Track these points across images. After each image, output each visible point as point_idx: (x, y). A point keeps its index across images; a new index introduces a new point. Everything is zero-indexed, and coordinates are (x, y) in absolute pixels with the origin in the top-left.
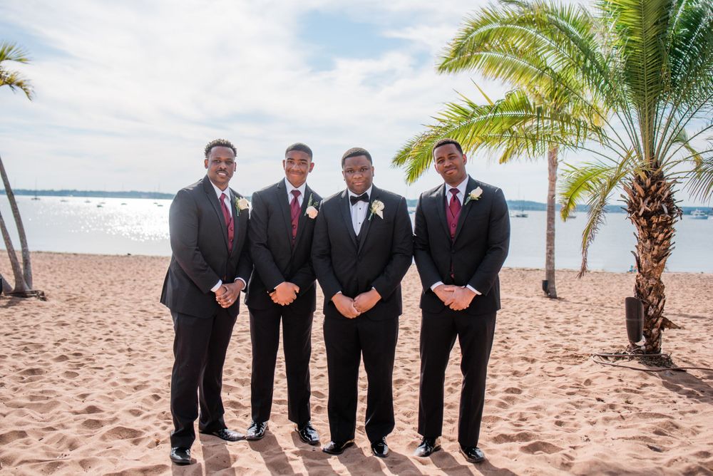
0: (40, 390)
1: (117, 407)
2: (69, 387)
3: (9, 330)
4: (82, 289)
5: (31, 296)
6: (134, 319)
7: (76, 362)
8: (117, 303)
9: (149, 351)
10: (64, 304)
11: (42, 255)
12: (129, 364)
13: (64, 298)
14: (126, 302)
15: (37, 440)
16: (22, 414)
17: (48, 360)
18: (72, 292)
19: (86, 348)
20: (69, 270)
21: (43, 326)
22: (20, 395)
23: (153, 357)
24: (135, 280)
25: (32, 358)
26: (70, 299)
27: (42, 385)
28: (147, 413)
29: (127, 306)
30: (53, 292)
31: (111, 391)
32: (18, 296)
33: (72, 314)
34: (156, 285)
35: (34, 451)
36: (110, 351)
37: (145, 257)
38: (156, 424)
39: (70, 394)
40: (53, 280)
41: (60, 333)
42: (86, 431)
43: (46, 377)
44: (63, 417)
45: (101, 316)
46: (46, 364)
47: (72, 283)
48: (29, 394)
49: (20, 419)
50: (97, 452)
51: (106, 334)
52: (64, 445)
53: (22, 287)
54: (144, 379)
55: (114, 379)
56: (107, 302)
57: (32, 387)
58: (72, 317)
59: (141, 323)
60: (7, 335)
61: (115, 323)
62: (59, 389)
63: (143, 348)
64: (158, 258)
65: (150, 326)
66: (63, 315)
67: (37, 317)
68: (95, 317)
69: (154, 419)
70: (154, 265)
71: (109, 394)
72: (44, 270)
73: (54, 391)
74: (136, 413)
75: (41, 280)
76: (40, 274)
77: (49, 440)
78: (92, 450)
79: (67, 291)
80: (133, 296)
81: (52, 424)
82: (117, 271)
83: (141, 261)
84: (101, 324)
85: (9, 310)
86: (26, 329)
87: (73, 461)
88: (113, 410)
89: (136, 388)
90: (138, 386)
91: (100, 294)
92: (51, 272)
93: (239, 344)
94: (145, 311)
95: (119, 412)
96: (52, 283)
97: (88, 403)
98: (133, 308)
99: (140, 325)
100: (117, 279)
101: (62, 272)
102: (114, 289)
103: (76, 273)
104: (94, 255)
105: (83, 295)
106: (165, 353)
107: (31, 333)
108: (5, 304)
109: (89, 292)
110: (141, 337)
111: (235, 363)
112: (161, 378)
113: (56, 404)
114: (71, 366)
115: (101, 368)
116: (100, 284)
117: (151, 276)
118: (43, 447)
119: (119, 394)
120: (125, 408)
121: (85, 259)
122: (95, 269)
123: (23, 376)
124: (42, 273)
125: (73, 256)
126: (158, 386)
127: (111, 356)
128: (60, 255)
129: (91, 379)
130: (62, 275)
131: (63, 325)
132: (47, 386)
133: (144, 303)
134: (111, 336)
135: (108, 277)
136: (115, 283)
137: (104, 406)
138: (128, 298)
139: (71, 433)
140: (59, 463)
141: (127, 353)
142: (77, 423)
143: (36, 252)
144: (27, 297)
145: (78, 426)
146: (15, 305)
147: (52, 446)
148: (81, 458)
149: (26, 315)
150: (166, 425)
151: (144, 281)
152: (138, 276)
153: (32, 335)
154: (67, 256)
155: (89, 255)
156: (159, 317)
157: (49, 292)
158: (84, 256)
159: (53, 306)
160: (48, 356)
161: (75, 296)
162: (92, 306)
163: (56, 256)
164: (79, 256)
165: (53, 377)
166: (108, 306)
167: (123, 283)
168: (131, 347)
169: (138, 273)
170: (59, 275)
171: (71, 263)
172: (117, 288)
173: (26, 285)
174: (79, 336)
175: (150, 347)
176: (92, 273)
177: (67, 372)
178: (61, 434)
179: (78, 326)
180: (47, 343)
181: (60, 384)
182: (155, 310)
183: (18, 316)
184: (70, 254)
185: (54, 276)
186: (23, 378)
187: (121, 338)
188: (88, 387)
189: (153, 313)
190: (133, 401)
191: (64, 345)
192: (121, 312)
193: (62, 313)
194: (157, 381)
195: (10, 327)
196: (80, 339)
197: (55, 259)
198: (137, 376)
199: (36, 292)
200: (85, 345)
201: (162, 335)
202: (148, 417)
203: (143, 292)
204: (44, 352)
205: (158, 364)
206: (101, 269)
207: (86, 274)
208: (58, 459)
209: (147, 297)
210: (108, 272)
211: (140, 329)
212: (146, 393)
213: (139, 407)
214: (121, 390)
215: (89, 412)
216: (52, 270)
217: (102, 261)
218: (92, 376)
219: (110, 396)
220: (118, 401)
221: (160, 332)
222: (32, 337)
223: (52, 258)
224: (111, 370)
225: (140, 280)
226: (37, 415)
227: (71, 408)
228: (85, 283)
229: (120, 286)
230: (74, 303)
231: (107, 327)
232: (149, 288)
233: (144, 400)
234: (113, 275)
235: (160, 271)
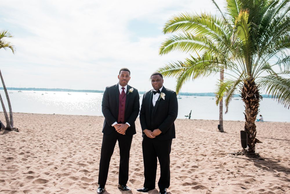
0: (12, 165)
1: (41, 171)
2: (23, 164)
3: (2, 143)
4: (34, 128)
5: (13, 130)
6: (52, 139)
7: (27, 155)
8: (46, 133)
9: (56, 151)
10: (25, 133)
11: (19, 114)
12: (47, 156)
13: (26, 131)
14: (50, 132)
15: (8, 183)
16: (4, 174)
17: (16, 154)
18: (30, 129)
19: (31, 150)
20: (30, 120)
21: (16, 142)
22: (4, 167)
23: (57, 154)
24: (55, 124)
25: (10, 153)
26: (28, 131)
27: (13, 163)
28: (51, 174)
29: (50, 134)
30: (22, 129)
31: (39, 166)
32: (8, 130)
33: (28, 137)
34: (64, 126)
35: (7, 187)
36: (41, 151)
37: (60, 115)
38: (54, 178)
39: (23, 167)
40: (23, 124)
41: (22, 144)
42: (27, 180)
43: (15, 160)
44: (19, 175)
45: (39, 138)
46: (15, 156)
47: (30, 125)
48: (7, 167)
49: (3, 175)
50: (30, 188)
51: (41, 145)
52: (18, 185)
53: (9, 127)
54: (52, 162)
55: (41, 161)
56: (42, 133)
57: (9, 164)
58: (28, 138)
59: (55, 141)
60: (1, 145)
61: (44, 141)
62: (19, 165)
63: (54, 150)
64: (66, 115)
65: (58, 142)
66: (25, 137)
67: (14, 138)
68: (37, 138)
69: (54, 176)
70: (64, 118)
71: (38, 167)
72: (19, 120)
73: (17, 166)
74: (47, 174)
75: (18, 124)
76: (18, 122)
77: (13, 183)
78: (29, 187)
79: (28, 128)
80: (53, 130)
81: (15, 178)
82: (48, 121)
83: (59, 117)
84: (39, 141)
85: (4, 135)
86: (9, 142)
87: (21, 191)
88: (39, 172)
89: (49, 165)
90: (50, 164)
91: (40, 129)
92: (22, 121)
93: (91, 149)
94: (57, 136)
95: (41, 173)
96: (22, 125)
97: (30, 170)
98: (53, 135)
99: (54, 142)
100: (48, 124)
101: (27, 121)
102: (47, 128)
103: (32, 121)
104: (40, 114)
105: (34, 130)
106: (62, 152)
107: (11, 144)
108: (2, 133)
109: (36, 128)
110: (54, 146)
111: (89, 156)
112: (59, 161)
113: (17, 170)
114: (25, 156)
115: (36, 157)
116: (41, 126)
117: (62, 122)
118: (10, 186)
119: (42, 167)
120: (43, 172)
121: (36, 116)
122: (40, 120)
123: (6, 160)
124: (19, 121)
125: (32, 115)
126: (57, 164)
127: (40, 153)
128: (27, 114)
129: (32, 161)
130: (27, 122)
131: (24, 141)
132: (15, 164)
133: (57, 133)
134: (42, 145)
135: (45, 123)
136: (47, 125)
137: (36, 171)
138: (51, 131)
139: (21, 181)
140: (16, 191)
141: (47, 152)
142: (24, 177)
143: (17, 113)
144: (11, 130)
145: (25, 178)
146: (6, 134)
147: (14, 186)
148: (24, 189)
149: (10, 137)
150: (58, 178)
151: (59, 125)
152: (57, 122)
153: (11, 145)
154: (29, 114)
155: (38, 114)
156: (62, 138)
157: (20, 129)
158: (36, 114)
159: (21, 134)
160: (17, 153)
161: (30, 130)
162: (36, 134)
163: (25, 114)
164: (34, 115)
165: (17, 160)
166: (43, 134)
167: (50, 125)
168: (49, 150)
169: (57, 121)
170: (25, 122)
171: (31, 117)
172: (48, 127)
173: (11, 125)
174: (30, 145)
175: (57, 150)
176: (39, 121)
177: (23, 159)
178: (18, 181)
179: (30, 141)
180: (17, 148)
181: (20, 163)
182: (61, 136)
183: (7, 138)
184: (30, 114)
185: (23, 123)
186: (6, 161)
187: (45, 146)
188: (30, 164)
189: (60, 137)
190: (47, 169)
191: (23, 149)
192: (47, 136)
193: (24, 136)
194: (57, 162)
195: (3, 142)
196: (30, 146)
197: (24, 116)
198: (50, 161)
199: (15, 128)
200: (31, 149)
201: (62, 145)
202: (51, 175)
203: (57, 129)
204: (15, 151)
205: (59, 156)
206: (42, 120)
207: (36, 122)
208: (16, 190)
209: (59, 131)
210: (45, 121)
211: (54, 143)
212: (52, 167)
213: (49, 172)
214: (43, 165)
215: (29, 173)
216: (23, 120)
217: (43, 116)
218: (32, 160)
219: (38, 168)
220: (41, 170)
221: (62, 144)
222: (11, 146)
223: (23, 115)
224: (40, 158)
225: (57, 124)
226: (10, 174)
227: (23, 172)
228: (35, 125)
229: (49, 126)
230: (30, 133)
231: (41, 142)
232: (61, 127)
233: (51, 169)
234: (47, 122)
235: (66, 121)
